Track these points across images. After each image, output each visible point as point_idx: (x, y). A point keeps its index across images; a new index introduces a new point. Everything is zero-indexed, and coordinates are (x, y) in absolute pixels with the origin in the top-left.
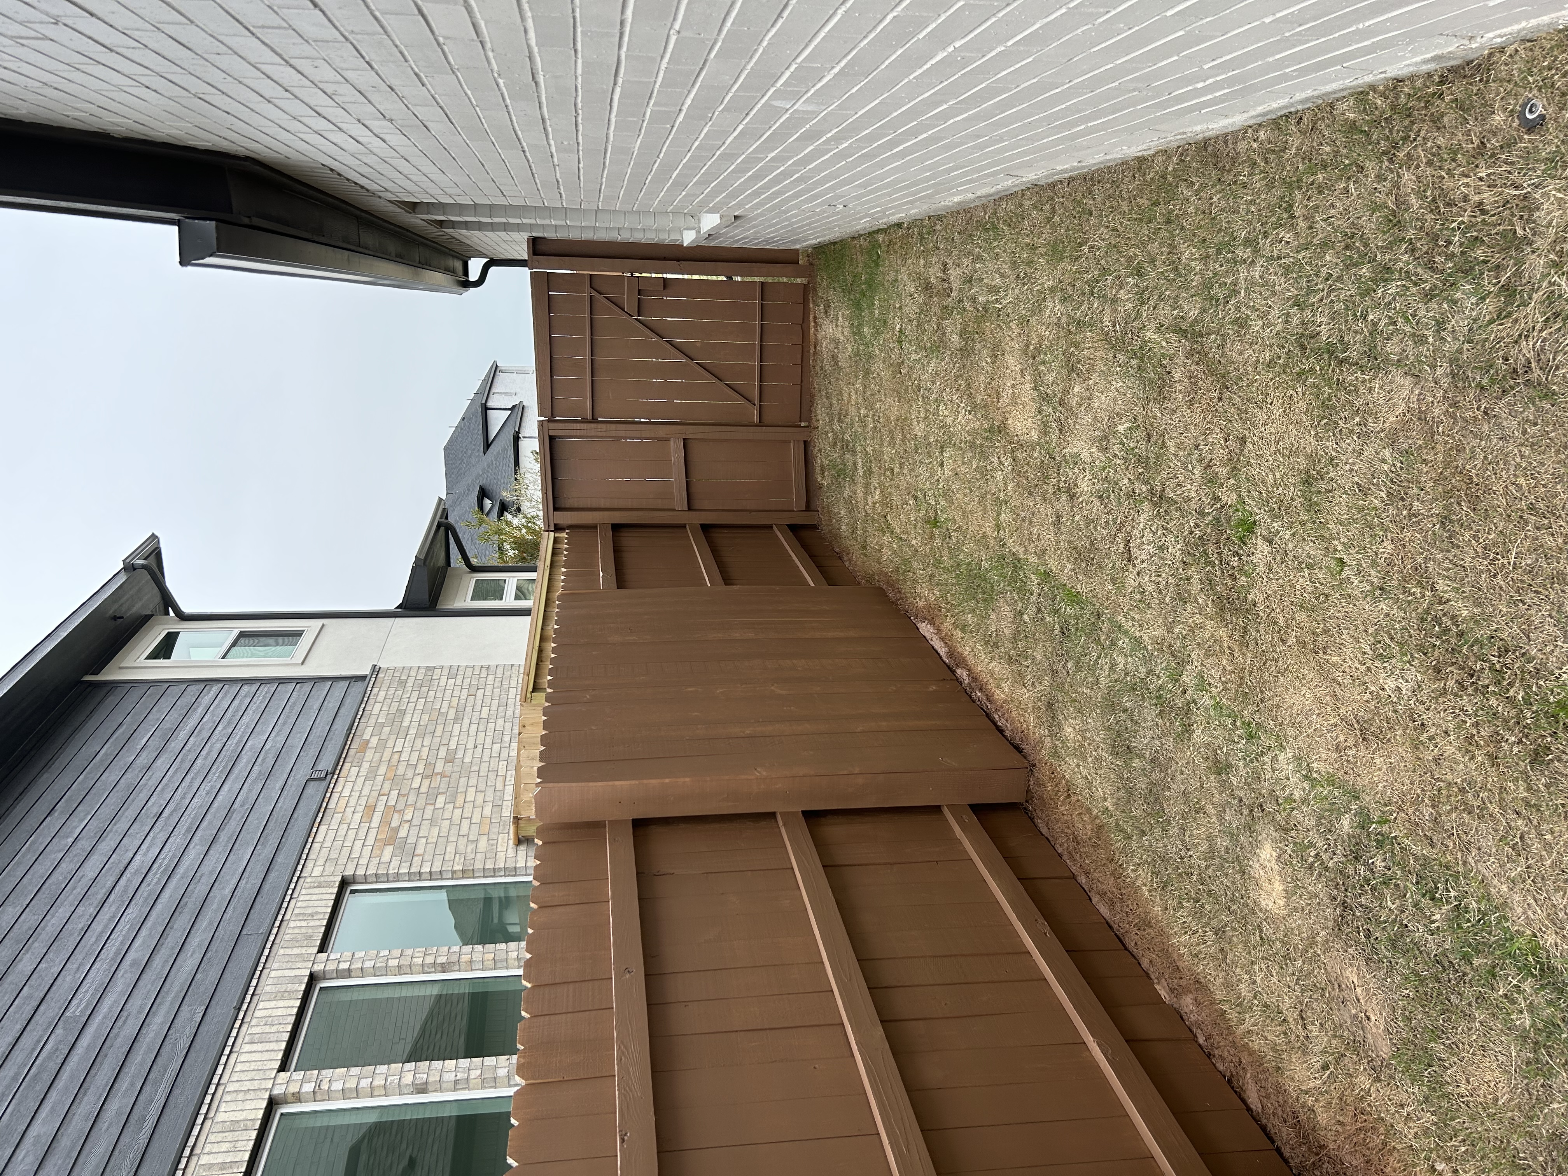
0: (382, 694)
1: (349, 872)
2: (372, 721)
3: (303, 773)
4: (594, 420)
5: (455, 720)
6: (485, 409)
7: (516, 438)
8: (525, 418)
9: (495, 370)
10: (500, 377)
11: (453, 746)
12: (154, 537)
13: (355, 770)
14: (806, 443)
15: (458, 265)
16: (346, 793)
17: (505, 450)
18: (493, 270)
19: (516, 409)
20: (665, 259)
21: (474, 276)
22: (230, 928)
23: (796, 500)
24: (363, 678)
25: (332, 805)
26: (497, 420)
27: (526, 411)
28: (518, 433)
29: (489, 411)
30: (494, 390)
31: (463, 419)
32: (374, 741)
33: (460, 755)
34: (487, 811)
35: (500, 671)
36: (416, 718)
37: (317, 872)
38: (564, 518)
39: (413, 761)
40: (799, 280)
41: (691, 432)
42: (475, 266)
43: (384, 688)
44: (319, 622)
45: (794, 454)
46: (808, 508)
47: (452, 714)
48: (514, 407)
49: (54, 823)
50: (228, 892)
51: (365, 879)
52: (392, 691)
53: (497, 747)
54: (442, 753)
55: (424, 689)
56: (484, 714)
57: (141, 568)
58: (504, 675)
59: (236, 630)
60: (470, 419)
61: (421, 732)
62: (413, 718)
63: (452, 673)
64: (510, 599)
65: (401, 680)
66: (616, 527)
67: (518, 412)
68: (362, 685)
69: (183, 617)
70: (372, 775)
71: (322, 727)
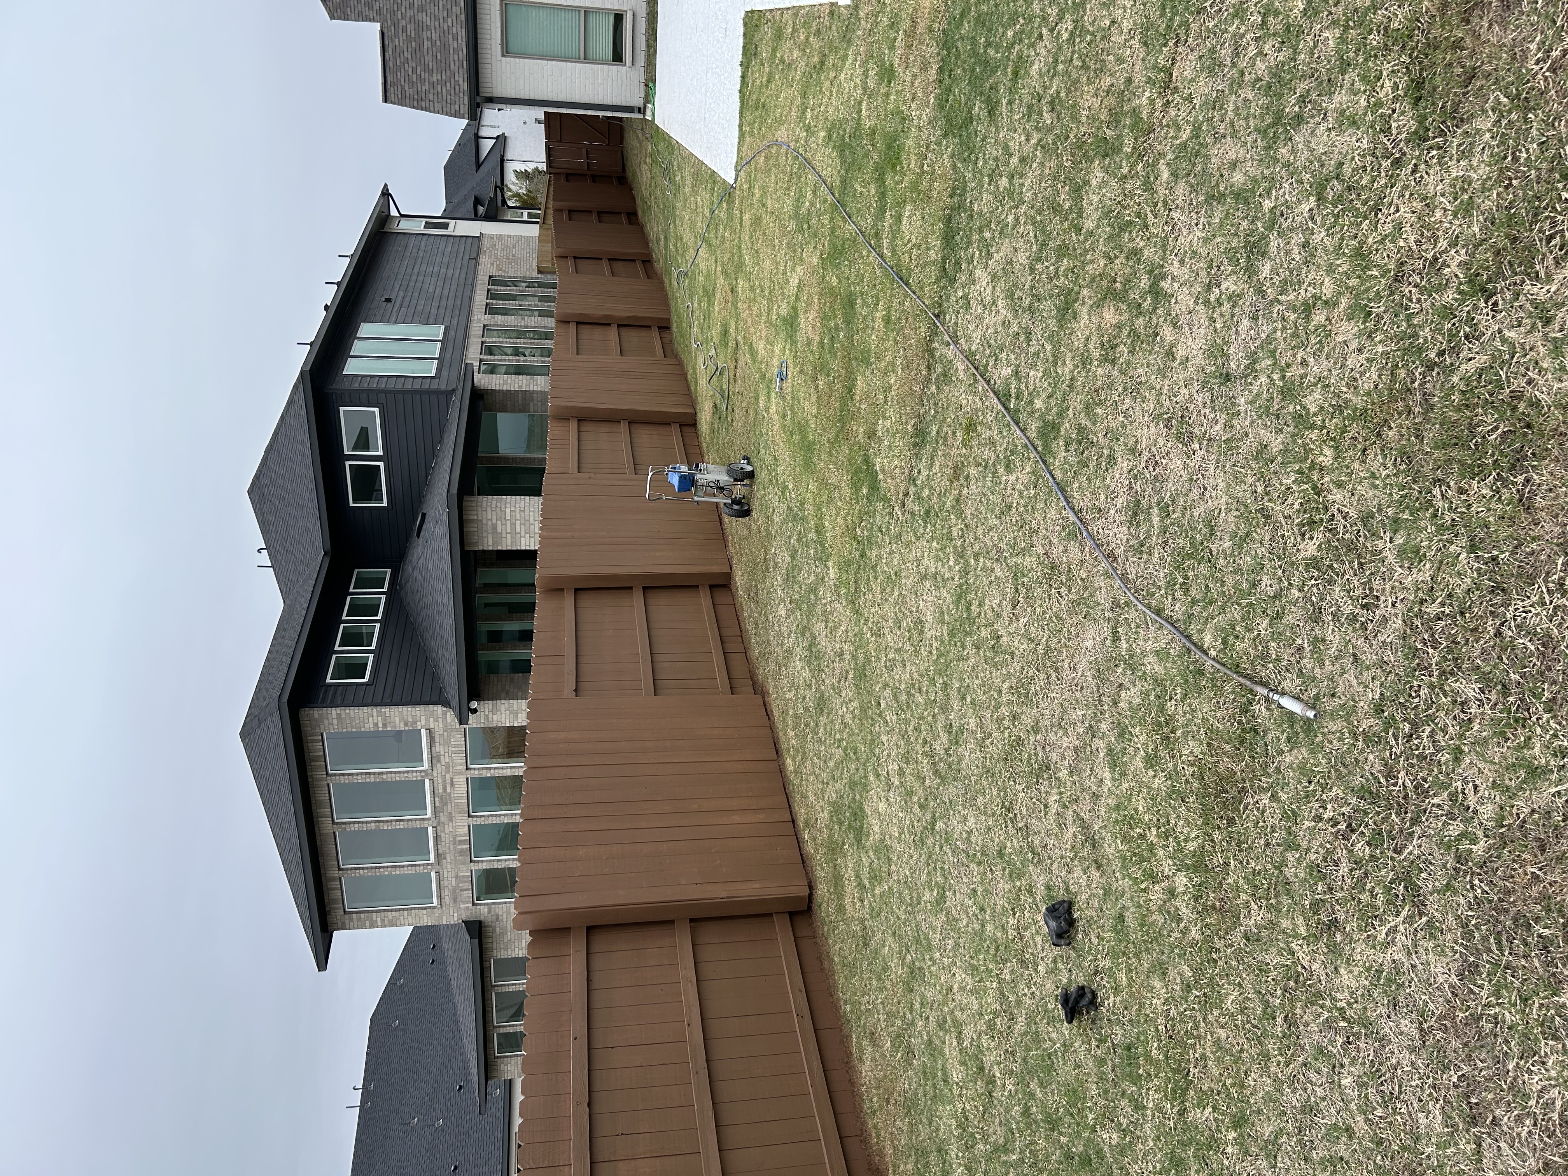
0: (486, 241)
1: (491, 274)
2: (485, 246)
3: (467, 257)
4: (560, 141)
5: (513, 248)
6: (477, 137)
7: (502, 161)
8: (507, 146)
10: (488, 113)
11: (514, 253)
12: (386, 185)
13: (484, 256)
17: (494, 168)
19: (500, 138)
22: (462, 281)
23: (619, 169)
25: (480, 262)
26: (487, 145)
27: (507, 140)
28: (503, 156)
29: (480, 139)
30: (483, 123)
31: (460, 145)
32: (488, 251)
33: (517, 255)
34: (528, 266)
37: (481, 276)
38: (552, 170)
39: (502, 255)
43: (486, 238)
44: (455, 221)
45: (619, 154)
46: (623, 172)
47: (512, 246)
48: (498, 136)
50: (457, 276)
52: (488, 240)
53: (529, 255)
54: (511, 254)
55: (500, 239)
57: (386, 194)
58: (528, 238)
59: (424, 221)
60: (465, 145)
61: (503, 250)
62: (499, 246)
63: (509, 236)
64: (525, 218)
65: (491, 237)
66: (567, 175)
67: (501, 140)
68: (478, 238)
69: (402, 216)
70: (490, 257)
71: (468, 248)
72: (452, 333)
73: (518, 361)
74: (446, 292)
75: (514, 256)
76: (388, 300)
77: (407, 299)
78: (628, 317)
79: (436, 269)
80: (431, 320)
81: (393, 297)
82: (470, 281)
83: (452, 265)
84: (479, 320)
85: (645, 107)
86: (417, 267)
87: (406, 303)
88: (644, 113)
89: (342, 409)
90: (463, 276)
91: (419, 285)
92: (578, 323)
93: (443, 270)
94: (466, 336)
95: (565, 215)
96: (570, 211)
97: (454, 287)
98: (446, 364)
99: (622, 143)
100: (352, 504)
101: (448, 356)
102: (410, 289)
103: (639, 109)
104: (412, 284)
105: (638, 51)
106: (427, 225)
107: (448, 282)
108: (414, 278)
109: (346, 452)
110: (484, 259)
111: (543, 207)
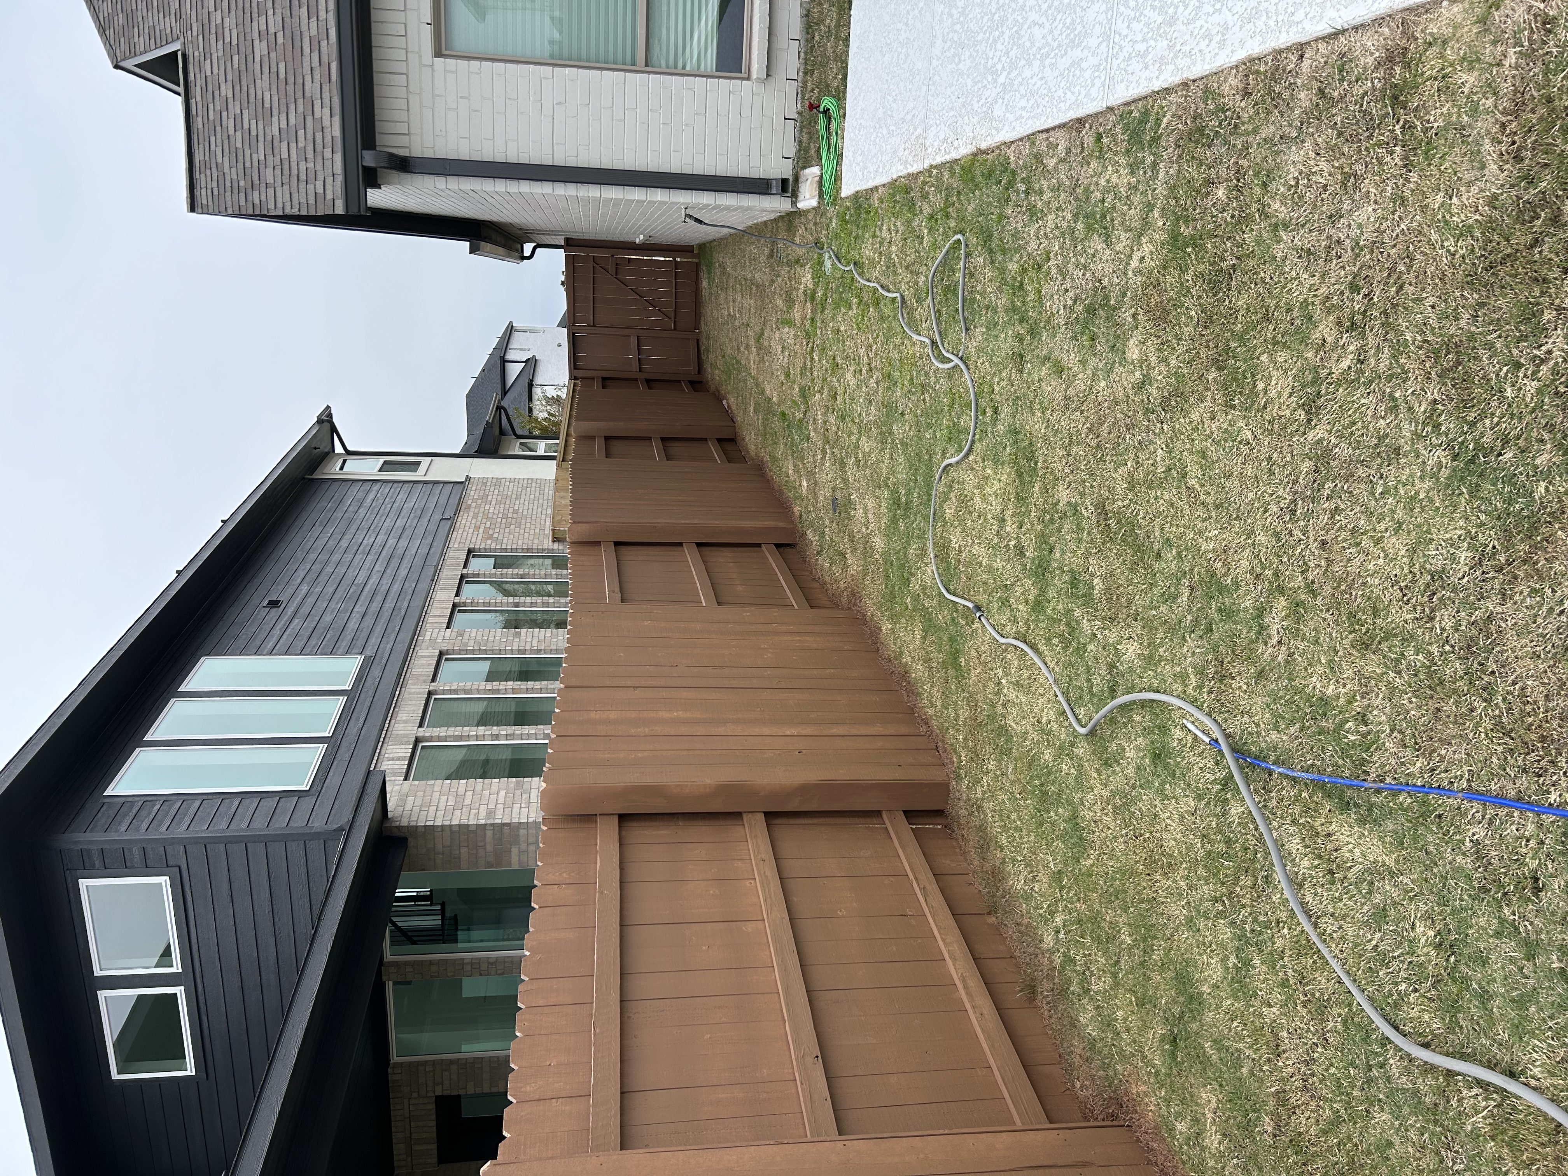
0: (474, 488)
1: (472, 546)
2: (471, 497)
3: (437, 517)
4: (594, 325)
5: (516, 499)
6: (504, 361)
7: (531, 385)
8: (537, 369)
9: (511, 330)
10: (516, 335)
11: (516, 508)
12: (328, 407)
13: (466, 515)
14: (698, 340)
15: (519, 246)
16: (464, 521)
17: (520, 394)
18: (538, 250)
19: (530, 362)
20: (629, 249)
21: (527, 253)
22: (419, 561)
23: (693, 368)
24: (462, 483)
25: (457, 525)
26: (514, 370)
27: (538, 363)
28: (532, 380)
29: (507, 364)
30: (510, 346)
31: (483, 370)
32: (474, 505)
33: (521, 511)
34: (537, 531)
35: (539, 482)
36: (495, 497)
37: (456, 546)
38: (579, 373)
39: (496, 512)
40: (694, 260)
41: (640, 332)
42: (528, 248)
43: (475, 485)
44: (430, 458)
45: (692, 344)
46: (699, 372)
47: (514, 497)
48: (528, 360)
49: (318, 529)
50: (413, 552)
51: (480, 550)
52: (479, 487)
53: (540, 510)
54: (511, 510)
55: (497, 487)
56: (532, 497)
57: (326, 422)
58: (541, 483)
59: (381, 460)
60: (490, 370)
61: (498, 502)
62: (493, 497)
63: (512, 480)
64: (541, 452)
65: (483, 482)
66: (604, 379)
67: (531, 364)
68: (462, 485)
69: (349, 453)
70: (475, 516)
71: (443, 501)
72: (376, 672)
73: (497, 737)
74: (386, 583)
75: (516, 512)
76: (274, 604)
77: (311, 600)
78: (804, 790)
79: (381, 538)
80: (344, 644)
81: (284, 598)
82: (433, 561)
83: (408, 532)
84: (433, 641)
85: (796, 179)
86: (348, 536)
87: (305, 610)
88: (795, 195)
89: (83, 883)
90: (424, 550)
91: (341, 570)
92: (624, 818)
93: (391, 542)
94: (399, 681)
95: (598, 446)
96: (607, 438)
97: (403, 572)
98: (344, 754)
99: (697, 325)
100: (115, 1076)
101: (353, 730)
102: (323, 578)
103: (784, 181)
104: (329, 569)
105: (782, 41)
106: (384, 467)
107: (395, 562)
108: (336, 557)
109: (97, 972)
110: (465, 520)
111: (563, 435)
